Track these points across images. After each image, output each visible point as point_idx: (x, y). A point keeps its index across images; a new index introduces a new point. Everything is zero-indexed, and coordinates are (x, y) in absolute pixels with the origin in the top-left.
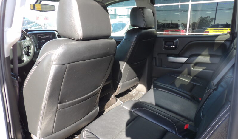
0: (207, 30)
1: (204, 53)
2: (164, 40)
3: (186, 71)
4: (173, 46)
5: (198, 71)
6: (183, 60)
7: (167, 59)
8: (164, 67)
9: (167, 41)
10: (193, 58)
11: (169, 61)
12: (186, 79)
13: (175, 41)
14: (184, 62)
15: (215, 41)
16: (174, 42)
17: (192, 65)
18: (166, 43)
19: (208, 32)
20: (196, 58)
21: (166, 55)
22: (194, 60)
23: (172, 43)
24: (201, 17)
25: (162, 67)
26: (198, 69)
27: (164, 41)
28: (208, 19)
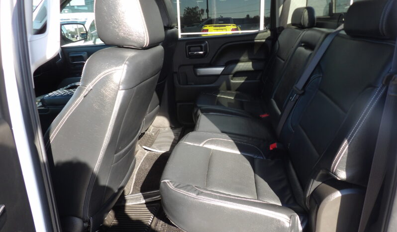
0: (205, 28)
1: (242, 58)
2: (187, 44)
3: (224, 84)
4: (202, 53)
5: (240, 83)
6: (219, 70)
7: (195, 73)
8: (191, 85)
9: (190, 45)
10: (231, 67)
11: (198, 74)
12: (228, 96)
13: (203, 45)
14: (220, 73)
15: (255, 41)
16: (201, 47)
17: (231, 76)
18: (189, 48)
19: (207, 31)
20: (235, 66)
21: (192, 66)
22: (233, 69)
23: (199, 48)
24: (187, 7)
25: (188, 85)
26: (239, 81)
27: (187, 47)
28: (198, 10)
